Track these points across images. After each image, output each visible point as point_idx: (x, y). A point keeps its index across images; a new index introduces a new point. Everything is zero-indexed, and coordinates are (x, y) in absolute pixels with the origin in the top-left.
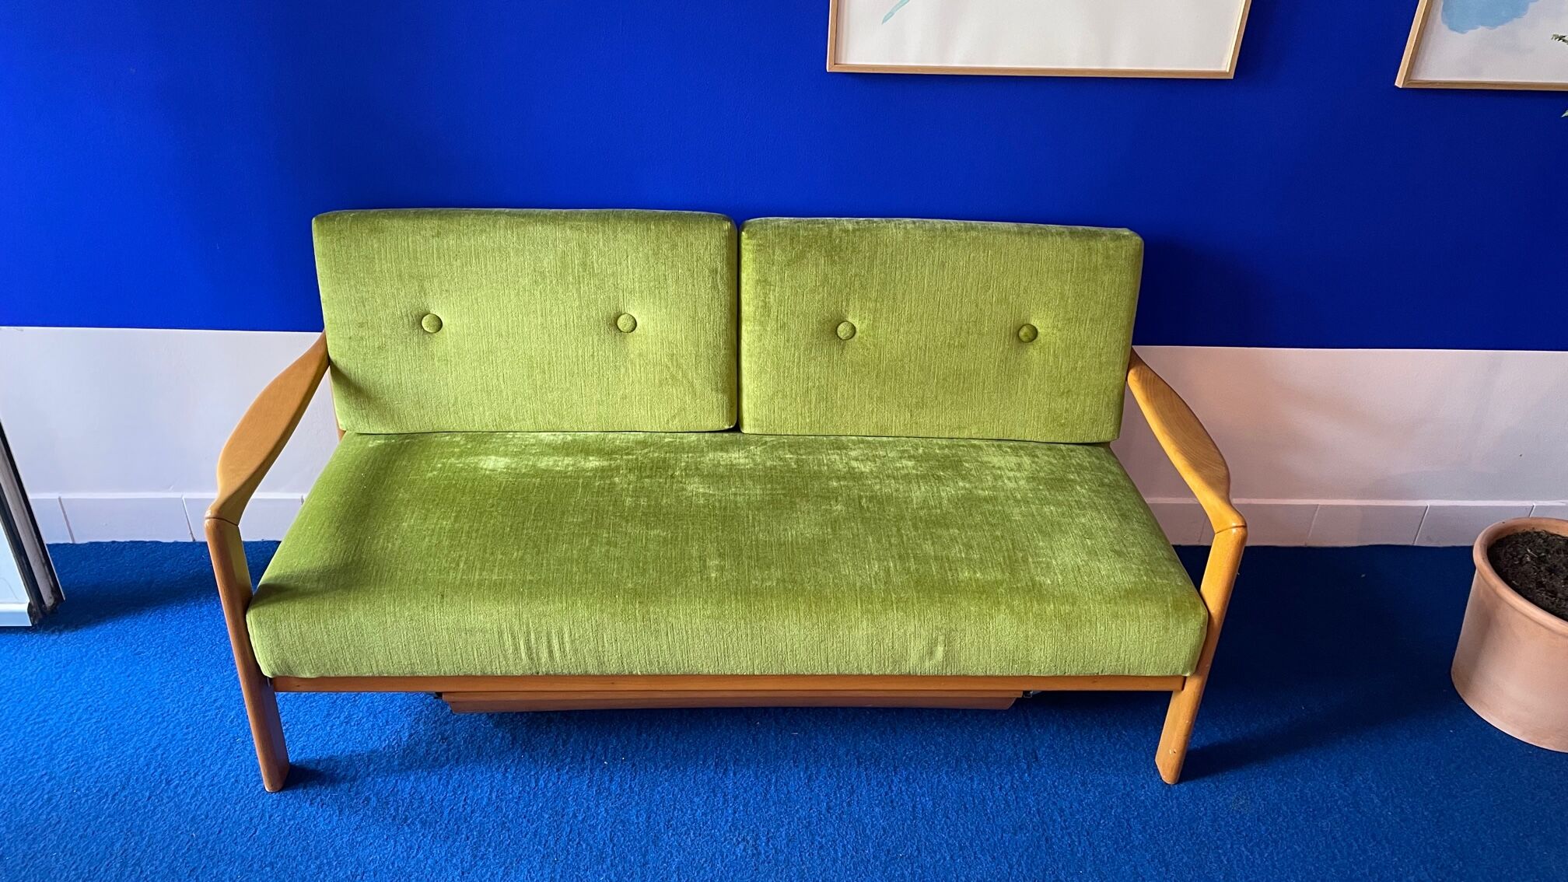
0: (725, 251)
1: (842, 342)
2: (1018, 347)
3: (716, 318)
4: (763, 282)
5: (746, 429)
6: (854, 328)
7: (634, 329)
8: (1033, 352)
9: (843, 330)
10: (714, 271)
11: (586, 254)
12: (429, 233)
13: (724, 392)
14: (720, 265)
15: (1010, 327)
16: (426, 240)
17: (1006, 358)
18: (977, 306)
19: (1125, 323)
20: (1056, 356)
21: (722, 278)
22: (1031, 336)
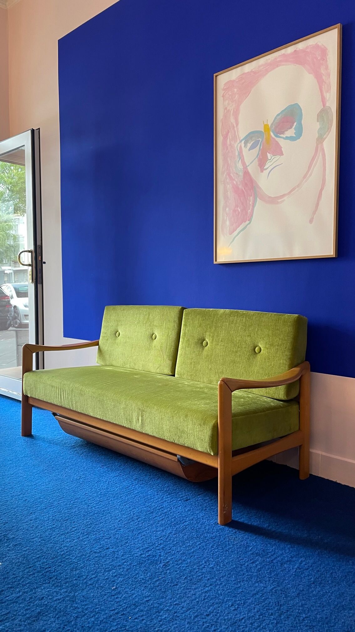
0: (178, 315)
1: (203, 347)
2: (254, 355)
3: (173, 335)
4: (185, 325)
5: (176, 376)
6: (207, 343)
7: (155, 339)
8: (259, 356)
9: (204, 343)
10: (175, 321)
11: (149, 315)
12: (122, 309)
13: (171, 361)
14: (177, 320)
15: (252, 346)
16: (121, 311)
17: (250, 358)
18: (241, 337)
19: (290, 348)
20: (265, 359)
21: (176, 323)
22: (259, 351)
